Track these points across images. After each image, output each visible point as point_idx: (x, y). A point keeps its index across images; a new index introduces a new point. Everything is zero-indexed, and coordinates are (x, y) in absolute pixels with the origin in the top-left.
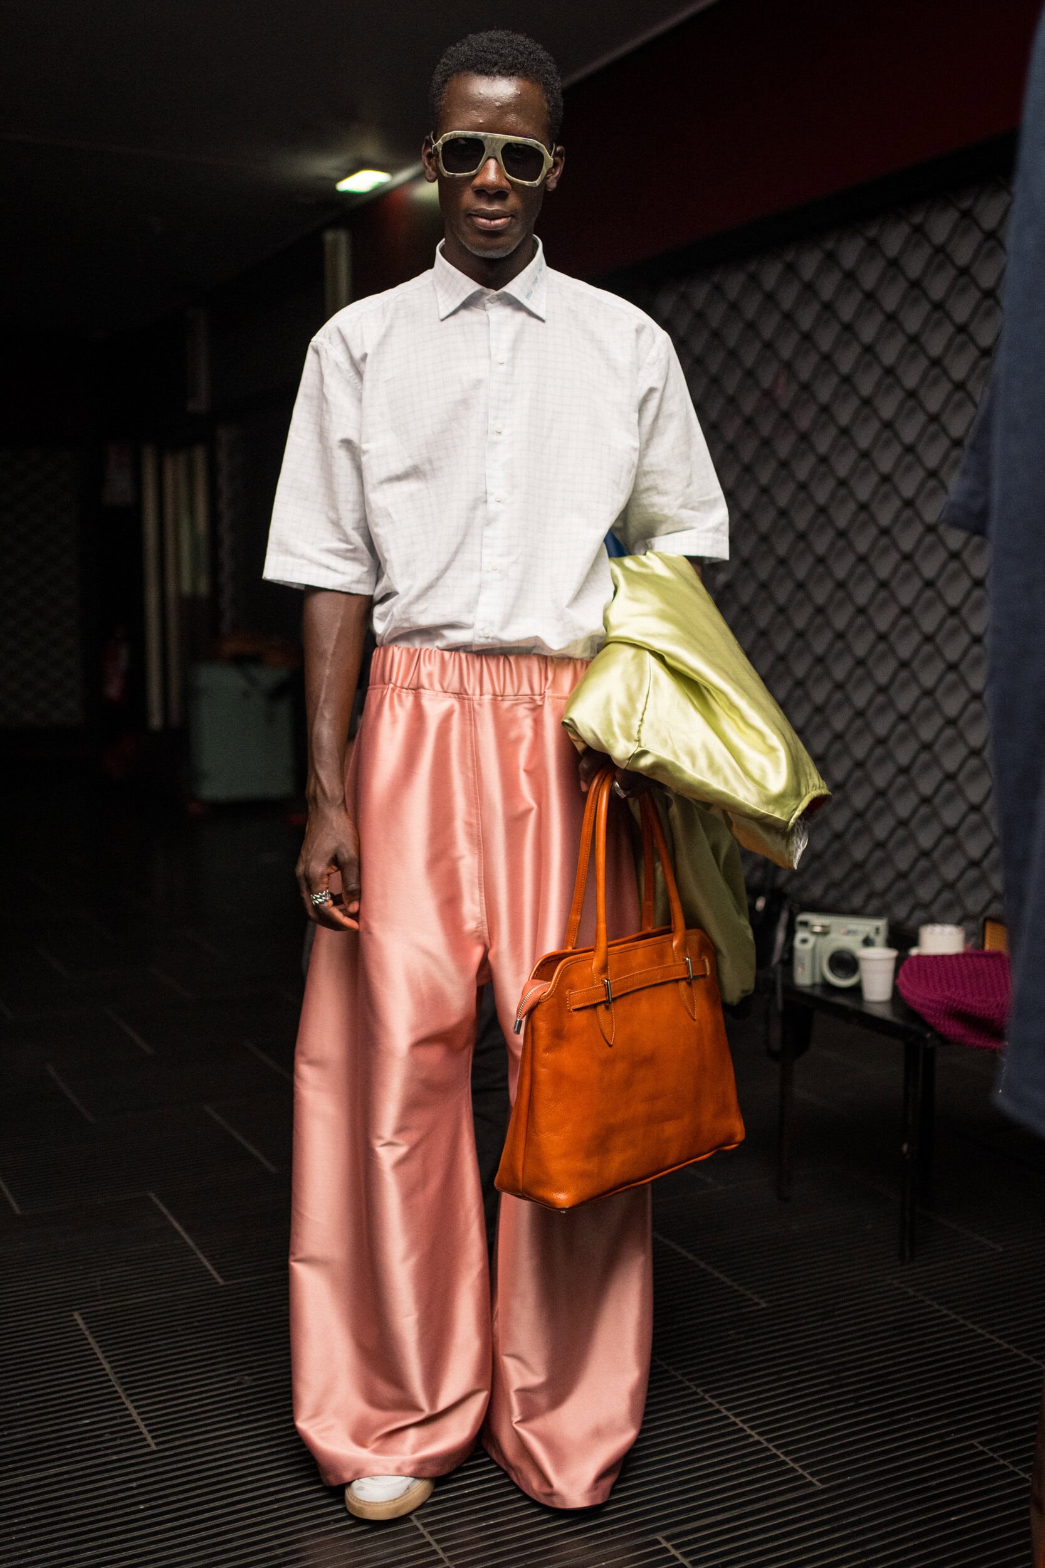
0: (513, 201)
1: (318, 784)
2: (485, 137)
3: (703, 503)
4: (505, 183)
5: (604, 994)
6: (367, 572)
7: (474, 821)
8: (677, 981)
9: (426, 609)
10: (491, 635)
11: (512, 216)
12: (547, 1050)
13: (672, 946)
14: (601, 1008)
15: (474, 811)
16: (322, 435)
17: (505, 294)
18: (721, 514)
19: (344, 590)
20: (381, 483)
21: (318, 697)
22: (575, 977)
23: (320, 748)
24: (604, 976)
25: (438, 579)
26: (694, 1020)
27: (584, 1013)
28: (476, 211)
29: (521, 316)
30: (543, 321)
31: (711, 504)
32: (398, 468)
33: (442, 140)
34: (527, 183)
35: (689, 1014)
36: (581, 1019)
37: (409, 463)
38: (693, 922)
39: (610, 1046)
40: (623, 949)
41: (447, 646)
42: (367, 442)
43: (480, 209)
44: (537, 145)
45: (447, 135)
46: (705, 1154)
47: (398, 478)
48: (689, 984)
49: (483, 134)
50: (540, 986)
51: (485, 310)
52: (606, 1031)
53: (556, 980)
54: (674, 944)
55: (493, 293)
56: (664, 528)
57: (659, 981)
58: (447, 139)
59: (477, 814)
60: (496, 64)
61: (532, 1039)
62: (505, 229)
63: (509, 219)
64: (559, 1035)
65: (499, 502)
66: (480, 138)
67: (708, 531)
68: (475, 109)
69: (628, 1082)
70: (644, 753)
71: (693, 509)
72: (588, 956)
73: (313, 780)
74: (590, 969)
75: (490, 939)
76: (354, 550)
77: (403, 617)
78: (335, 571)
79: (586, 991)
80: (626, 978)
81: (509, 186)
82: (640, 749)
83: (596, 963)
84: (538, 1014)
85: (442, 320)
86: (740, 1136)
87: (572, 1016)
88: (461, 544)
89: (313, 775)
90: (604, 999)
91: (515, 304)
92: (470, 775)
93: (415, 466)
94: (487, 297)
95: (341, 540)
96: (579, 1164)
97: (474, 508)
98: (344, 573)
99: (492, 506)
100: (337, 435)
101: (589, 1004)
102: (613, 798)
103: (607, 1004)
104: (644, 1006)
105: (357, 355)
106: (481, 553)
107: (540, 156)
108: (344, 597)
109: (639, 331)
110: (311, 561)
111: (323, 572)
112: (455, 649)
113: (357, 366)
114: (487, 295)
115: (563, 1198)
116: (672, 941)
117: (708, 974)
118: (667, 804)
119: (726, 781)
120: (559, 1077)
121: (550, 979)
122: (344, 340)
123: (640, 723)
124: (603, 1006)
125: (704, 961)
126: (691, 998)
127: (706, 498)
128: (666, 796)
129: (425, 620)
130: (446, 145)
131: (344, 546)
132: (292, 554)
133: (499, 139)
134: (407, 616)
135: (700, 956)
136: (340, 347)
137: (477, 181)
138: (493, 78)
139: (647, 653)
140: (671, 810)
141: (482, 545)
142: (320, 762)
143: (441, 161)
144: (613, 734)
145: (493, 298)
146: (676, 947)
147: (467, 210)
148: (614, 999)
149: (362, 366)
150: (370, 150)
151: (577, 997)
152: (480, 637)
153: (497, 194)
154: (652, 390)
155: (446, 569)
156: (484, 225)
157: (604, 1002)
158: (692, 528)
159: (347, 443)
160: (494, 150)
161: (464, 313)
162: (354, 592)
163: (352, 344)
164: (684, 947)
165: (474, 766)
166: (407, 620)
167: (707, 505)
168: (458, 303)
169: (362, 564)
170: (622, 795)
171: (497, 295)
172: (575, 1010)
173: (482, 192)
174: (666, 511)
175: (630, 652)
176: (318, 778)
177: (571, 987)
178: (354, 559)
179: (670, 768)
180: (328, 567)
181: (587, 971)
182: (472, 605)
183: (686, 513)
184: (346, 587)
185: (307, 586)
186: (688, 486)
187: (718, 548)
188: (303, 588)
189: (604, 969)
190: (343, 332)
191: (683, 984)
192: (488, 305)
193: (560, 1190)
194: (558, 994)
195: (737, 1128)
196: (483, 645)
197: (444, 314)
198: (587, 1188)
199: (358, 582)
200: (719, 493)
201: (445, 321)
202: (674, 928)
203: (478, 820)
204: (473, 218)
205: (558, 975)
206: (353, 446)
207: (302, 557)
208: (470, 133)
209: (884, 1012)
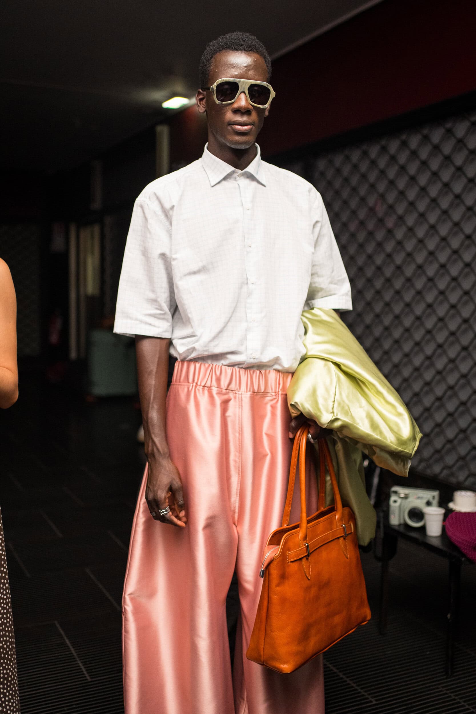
0: (254, 116)
1: (154, 446)
2: (240, 81)
3: (339, 281)
4: (251, 107)
5: (306, 551)
6: (170, 326)
7: (237, 459)
8: (338, 538)
9: (218, 344)
10: (257, 357)
11: (253, 125)
12: (277, 586)
13: (335, 519)
14: (304, 560)
15: (237, 454)
16: (145, 253)
17: (246, 172)
18: (347, 287)
19: (159, 336)
20: (185, 275)
21: (150, 397)
22: (290, 544)
23: (153, 426)
24: (305, 541)
25: (224, 327)
26: (347, 558)
27: (296, 564)
28: (234, 122)
29: (254, 184)
30: (265, 186)
31: (342, 281)
32: (195, 267)
33: (217, 83)
34: (261, 106)
35: (345, 555)
36: (294, 567)
37: (200, 265)
38: (346, 504)
39: (309, 580)
40: (314, 524)
41: (229, 364)
42: (176, 253)
43: (236, 121)
44: (267, 85)
45: (219, 81)
46: (353, 629)
47: (194, 273)
48: (344, 539)
49: (238, 80)
50: (272, 550)
51: (236, 181)
52: (307, 572)
53: (282, 545)
54: (337, 517)
55: (240, 171)
56: (320, 294)
57: (331, 540)
58: (219, 83)
59: (239, 456)
60: (242, 45)
61: (269, 579)
62: (249, 132)
63: (252, 126)
64: (283, 577)
65: (253, 284)
66: (237, 82)
67: (343, 295)
68: (233, 68)
69: (317, 598)
70: (336, 419)
71: (335, 284)
72: (297, 531)
73: (150, 444)
74: (298, 538)
75: (238, 521)
76: (164, 314)
77: (205, 349)
78: (154, 326)
79: (297, 551)
80: (316, 540)
81: (252, 108)
82: (334, 417)
83: (301, 534)
84: (272, 566)
85: (213, 187)
86: (369, 617)
87: (289, 566)
88: (235, 308)
89: (150, 441)
90: (306, 554)
91: (251, 177)
92: (237, 435)
93: (204, 266)
94: (238, 174)
95: (157, 309)
96: (294, 648)
97: (241, 288)
98: (159, 327)
99: (251, 286)
100: (155, 252)
101: (298, 558)
102: (308, 442)
103: (307, 557)
104: (324, 554)
105: (167, 206)
106: (246, 312)
107: (269, 91)
108: (158, 340)
109: (309, 191)
110: (141, 321)
111: (148, 327)
112: (232, 365)
113: (167, 213)
114: (237, 173)
115: (286, 668)
116: (335, 516)
117: (353, 531)
118: (334, 443)
119: (381, 433)
120: (283, 600)
121: (279, 544)
122: (158, 198)
123: (333, 403)
124: (305, 558)
125: (350, 525)
126: (345, 546)
127: (340, 278)
128: (333, 439)
129: (217, 350)
130: (218, 86)
131: (159, 312)
132: (131, 318)
133: (247, 82)
134: (207, 348)
135: (349, 521)
136: (156, 202)
137: (236, 106)
138: (241, 52)
139: (331, 363)
140: (336, 446)
141: (246, 308)
142: (154, 433)
143: (215, 95)
144: (319, 410)
145: (240, 174)
146: (338, 519)
147: (229, 121)
148: (310, 553)
149: (171, 212)
150: (179, 88)
151: (292, 555)
152: (250, 358)
153: (246, 112)
154: (317, 222)
155: (228, 321)
156: (239, 129)
157: (306, 556)
158: (334, 294)
159: (163, 256)
160: (244, 88)
161: (224, 182)
162: (163, 337)
163: (164, 201)
164: (341, 519)
165: (239, 431)
166: (206, 351)
167: (340, 282)
168: (222, 177)
169: (168, 321)
170: (312, 440)
171: (242, 173)
172: (291, 562)
173: (237, 111)
174: (322, 286)
175: (322, 362)
176: (154, 443)
177: (289, 549)
178: (163, 319)
179: (351, 427)
180: (150, 324)
181: (297, 539)
182: (243, 340)
183: (333, 286)
184: (160, 335)
185: (136, 335)
186: (333, 271)
187: (347, 305)
188: (134, 337)
189: (305, 538)
190: (157, 194)
191: (342, 539)
192: (238, 178)
193: (285, 663)
194: (283, 555)
195: (367, 612)
196: (251, 363)
197: (213, 184)
198: (299, 660)
199: (166, 331)
200: (345, 275)
201: (214, 187)
202: (337, 509)
203: (239, 460)
204: (232, 126)
205: (283, 543)
206: (165, 257)
207: (136, 319)
208: (232, 79)
209: (436, 543)
